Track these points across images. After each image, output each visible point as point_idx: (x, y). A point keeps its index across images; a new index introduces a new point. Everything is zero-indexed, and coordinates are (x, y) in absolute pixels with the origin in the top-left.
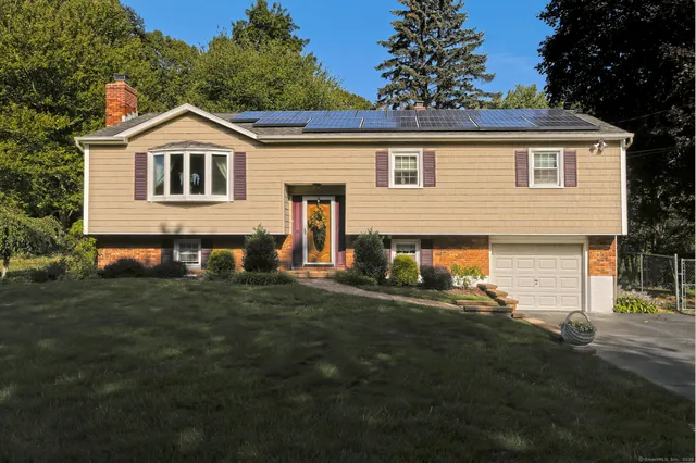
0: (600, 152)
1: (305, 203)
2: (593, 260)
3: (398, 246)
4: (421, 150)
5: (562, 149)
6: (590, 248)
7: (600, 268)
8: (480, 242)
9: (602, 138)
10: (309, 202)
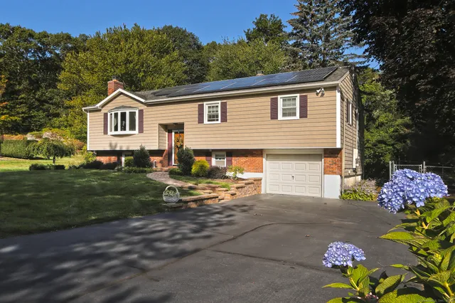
0: (323, 95)
1: (173, 133)
2: (326, 164)
3: (216, 156)
4: (220, 102)
5: (298, 95)
6: (325, 157)
7: (331, 170)
8: (258, 153)
9: (322, 86)
10: (176, 133)
